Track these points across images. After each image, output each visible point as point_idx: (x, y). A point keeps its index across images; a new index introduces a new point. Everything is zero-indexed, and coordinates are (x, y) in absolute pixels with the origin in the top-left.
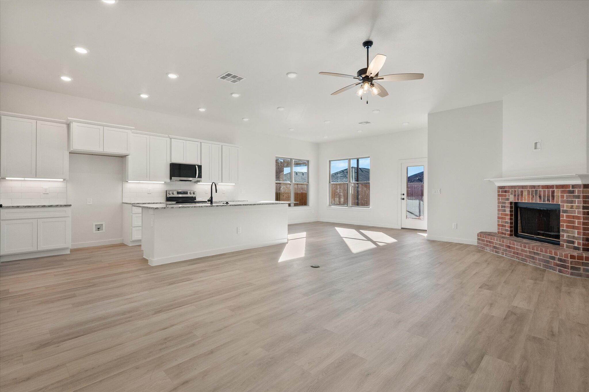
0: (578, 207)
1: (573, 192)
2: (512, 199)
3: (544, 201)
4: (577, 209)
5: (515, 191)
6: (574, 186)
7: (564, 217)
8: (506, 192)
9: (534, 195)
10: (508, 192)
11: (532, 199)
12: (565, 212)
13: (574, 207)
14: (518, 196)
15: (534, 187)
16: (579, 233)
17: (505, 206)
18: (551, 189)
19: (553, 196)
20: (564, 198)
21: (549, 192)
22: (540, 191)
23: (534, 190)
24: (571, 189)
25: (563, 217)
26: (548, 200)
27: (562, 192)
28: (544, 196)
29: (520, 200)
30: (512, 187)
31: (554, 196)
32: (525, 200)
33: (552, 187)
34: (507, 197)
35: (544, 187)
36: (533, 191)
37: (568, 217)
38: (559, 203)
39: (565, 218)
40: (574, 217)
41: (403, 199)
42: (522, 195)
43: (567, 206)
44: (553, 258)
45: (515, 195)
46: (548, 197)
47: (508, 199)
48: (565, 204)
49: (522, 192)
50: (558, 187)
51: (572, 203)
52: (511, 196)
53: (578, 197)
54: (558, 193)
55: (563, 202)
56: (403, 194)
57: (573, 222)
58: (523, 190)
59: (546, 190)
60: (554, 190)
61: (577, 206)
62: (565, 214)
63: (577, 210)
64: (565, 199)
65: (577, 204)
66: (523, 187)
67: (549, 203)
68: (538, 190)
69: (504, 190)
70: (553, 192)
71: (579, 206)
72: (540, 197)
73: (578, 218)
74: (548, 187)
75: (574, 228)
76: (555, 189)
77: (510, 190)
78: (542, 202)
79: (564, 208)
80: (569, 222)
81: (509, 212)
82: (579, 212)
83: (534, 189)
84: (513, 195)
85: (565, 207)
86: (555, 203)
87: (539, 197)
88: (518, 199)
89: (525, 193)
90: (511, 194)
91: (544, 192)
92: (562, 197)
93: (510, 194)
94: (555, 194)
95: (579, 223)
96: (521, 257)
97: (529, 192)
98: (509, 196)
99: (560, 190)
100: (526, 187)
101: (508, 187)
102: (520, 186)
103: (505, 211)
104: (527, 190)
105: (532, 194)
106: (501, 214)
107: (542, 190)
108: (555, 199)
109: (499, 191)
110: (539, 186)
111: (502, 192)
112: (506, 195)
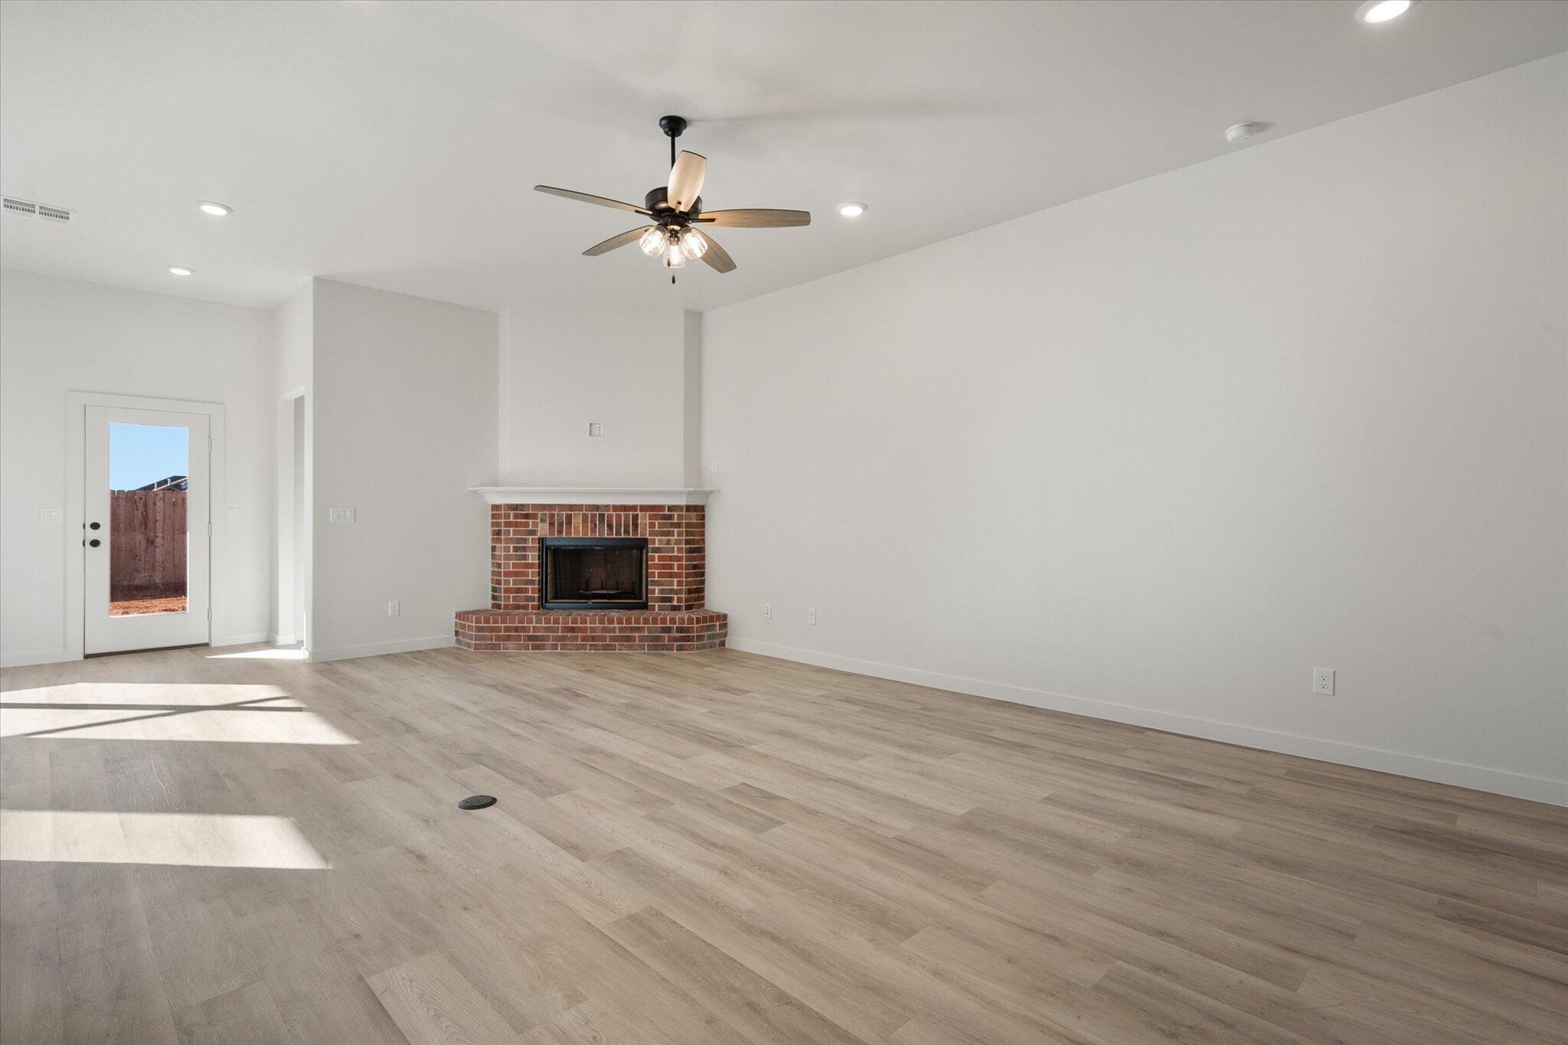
0: (678, 542)
1: (670, 517)
2: (543, 530)
3: (618, 533)
4: (676, 544)
5: (552, 516)
6: (671, 508)
7: (655, 559)
8: (527, 516)
9: (597, 522)
10: (535, 516)
11: (593, 530)
12: (658, 550)
13: (673, 542)
14: (561, 524)
15: (597, 507)
16: (680, 583)
17: (524, 547)
18: (631, 513)
19: (635, 525)
20: (655, 528)
21: (627, 517)
22: (610, 516)
23: (597, 513)
24: (666, 512)
25: (653, 560)
26: (627, 532)
27: (652, 517)
28: (619, 525)
29: (564, 534)
30: (544, 507)
31: (637, 524)
32: (577, 532)
33: (634, 508)
34: (531, 528)
35: (616, 508)
36: (594, 516)
37: (661, 558)
38: (646, 535)
39: (656, 562)
40: (671, 558)
41: (95, 543)
42: (569, 523)
43: (660, 542)
44: (668, 630)
45: (552, 524)
46: (627, 526)
47: (533, 533)
48: (657, 538)
49: (569, 517)
50: (644, 508)
51: (668, 536)
52: (540, 525)
53: (678, 525)
54: (644, 519)
55: (652, 533)
56: (95, 526)
57: (671, 567)
58: (573, 513)
59: (623, 513)
60: (637, 515)
61: (676, 540)
62: (656, 555)
63: (676, 547)
64: (657, 528)
65: (678, 536)
66: (571, 507)
67: (627, 537)
68: (606, 513)
69: (522, 512)
70: (635, 517)
71: (680, 540)
72: (610, 527)
73: (679, 559)
74: (625, 508)
75: (671, 575)
76: (638, 512)
77: (540, 513)
78: (614, 536)
79: (655, 544)
80: (663, 567)
81: (537, 558)
82: (680, 550)
83: (597, 510)
84: (548, 522)
85: (657, 542)
86: (639, 536)
87: (608, 525)
88: (560, 532)
89: (577, 520)
90: (543, 520)
91: (619, 517)
92: (652, 525)
93: (539, 520)
94: (639, 521)
95: (680, 567)
96: (601, 643)
97: (585, 517)
98: (535, 525)
99: (648, 513)
100: (579, 507)
101: (534, 506)
102: (564, 505)
103: (525, 557)
104: (581, 513)
105: (593, 521)
106: (514, 566)
107: (614, 513)
108: (639, 529)
109: (507, 516)
110: (607, 507)
111: (516, 516)
112: (527, 524)
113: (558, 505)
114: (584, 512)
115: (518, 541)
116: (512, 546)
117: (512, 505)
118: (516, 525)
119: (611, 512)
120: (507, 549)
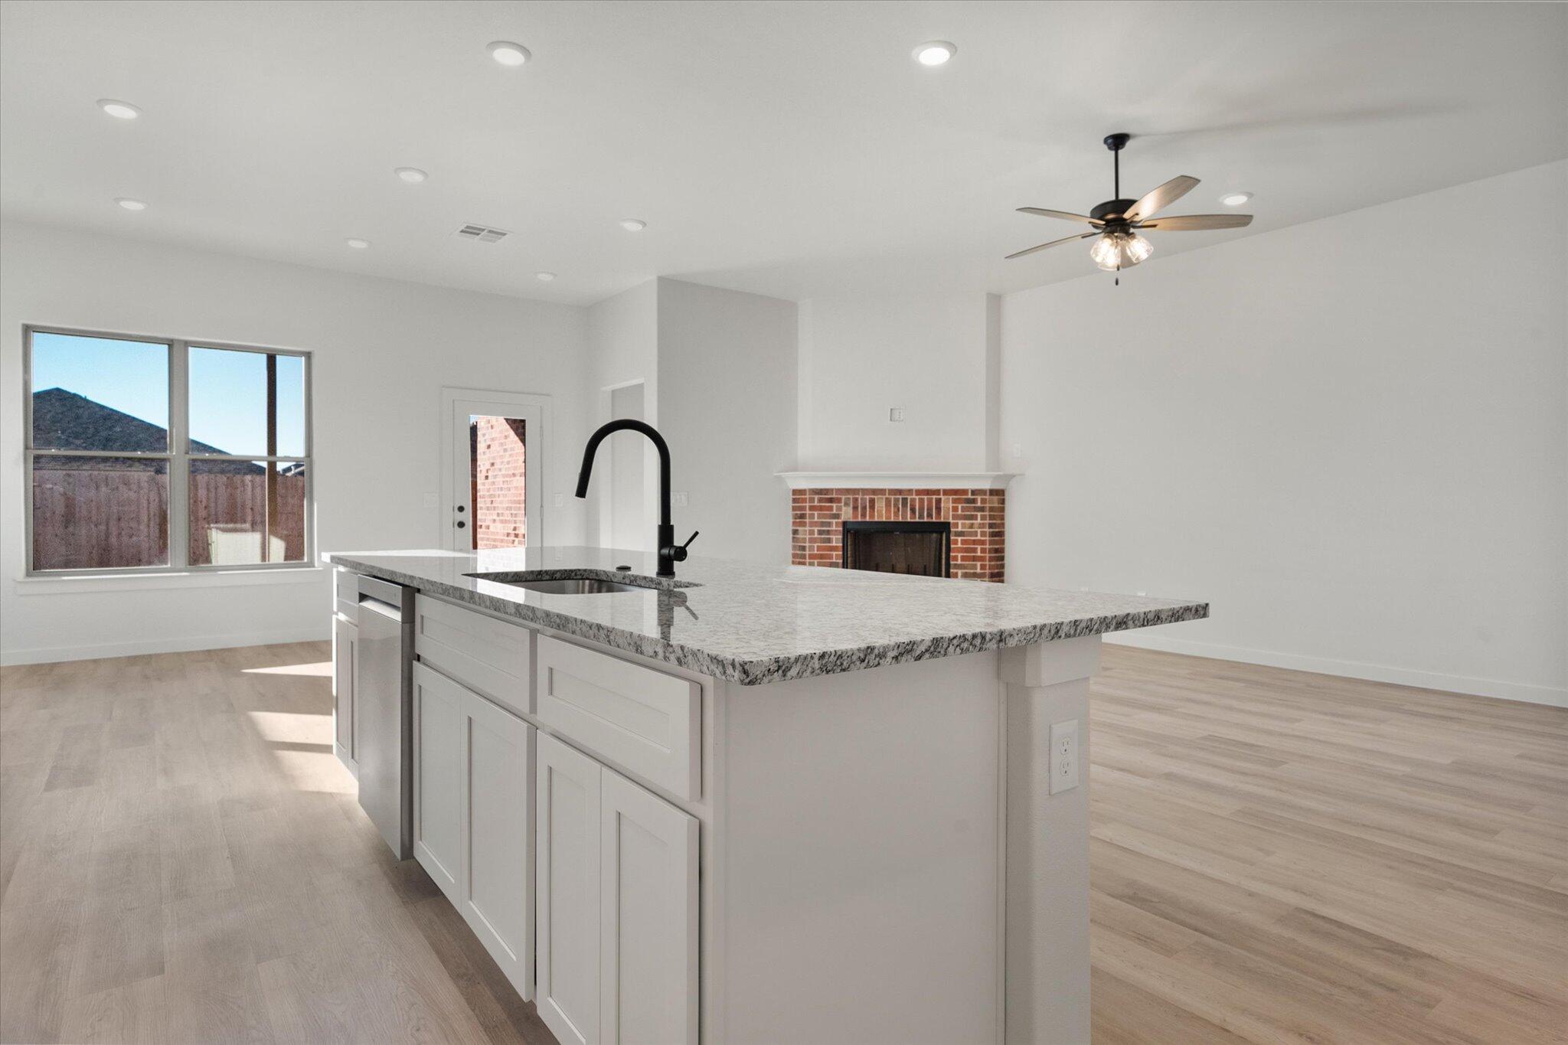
0: (982, 526)
1: (974, 501)
2: (847, 514)
3: (921, 516)
4: (980, 528)
5: (856, 500)
6: (974, 492)
7: (958, 543)
8: (831, 500)
9: (900, 506)
10: (839, 500)
11: (896, 514)
12: (961, 534)
13: (976, 526)
14: (864, 508)
15: (900, 492)
16: (983, 567)
17: (828, 531)
18: (934, 497)
19: (938, 509)
20: (958, 511)
21: (930, 501)
22: (913, 500)
23: (900, 497)
24: (970, 496)
25: (956, 543)
26: (930, 515)
27: (955, 501)
28: (921, 509)
29: (868, 518)
30: (848, 491)
31: (940, 508)
32: (880, 516)
33: (937, 492)
34: (834, 512)
35: (919, 492)
36: (896, 500)
37: (964, 542)
38: (949, 519)
39: (959, 545)
40: (974, 542)
41: (461, 525)
42: (872, 507)
43: (964, 525)
45: (855, 508)
46: (930, 510)
47: (837, 516)
48: (960, 522)
49: (872, 501)
50: (947, 492)
51: (972, 519)
52: (844, 508)
53: (982, 509)
54: (947, 503)
55: (955, 517)
56: (461, 509)
57: (974, 550)
58: (876, 497)
59: (926, 497)
60: (940, 499)
61: (980, 524)
62: (959, 539)
63: (979, 531)
64: (960, 512)
65: (981, 520)
66: (875, 492)
67: (931, 520)
68: (909, 497)
69: (826, 496)
70: (939, 501)
71: (983, 524)
72: (913, 510)
73: (983, 542)
74: (928, 492)
75: (974, 559)
76: (942, 496)
77: (844, 497)
78: (917, 520)
79: (958, 528)
80: (966, 550)
81: (841, 542)
82: (983, 534)
83: (900, 495)
84: (851, 506)
85: (960, 525)
86: (942, 520)
87: (911, 509)
88: (864, 515)
89: (880, 504)
90: (846, 504)
91: (922, 501)
92: (955, 509)
93: (843, 504)
94: (942, 505)
95: (983, 551)
97: (888, 501)
98: (839, 509)
99: (951, 497)
100: (882, 491)
101: (840, 491)
102: (867, 490)
103: (829, 540)
104: (884, 497)
105: (896, 505)
106: (819, 548)
107: (917, 497)
108: (942, 513)
109: (812, 500)
110: (910, 491)
111: (820, 500)
112: (831, 509)
113: (862, 489)
114: (887, 496)
115: (823, 524)
116: (816, 529)
117: (817, 489)
118: (821, 508)
119: (914, 497)
120: (812, 532)
